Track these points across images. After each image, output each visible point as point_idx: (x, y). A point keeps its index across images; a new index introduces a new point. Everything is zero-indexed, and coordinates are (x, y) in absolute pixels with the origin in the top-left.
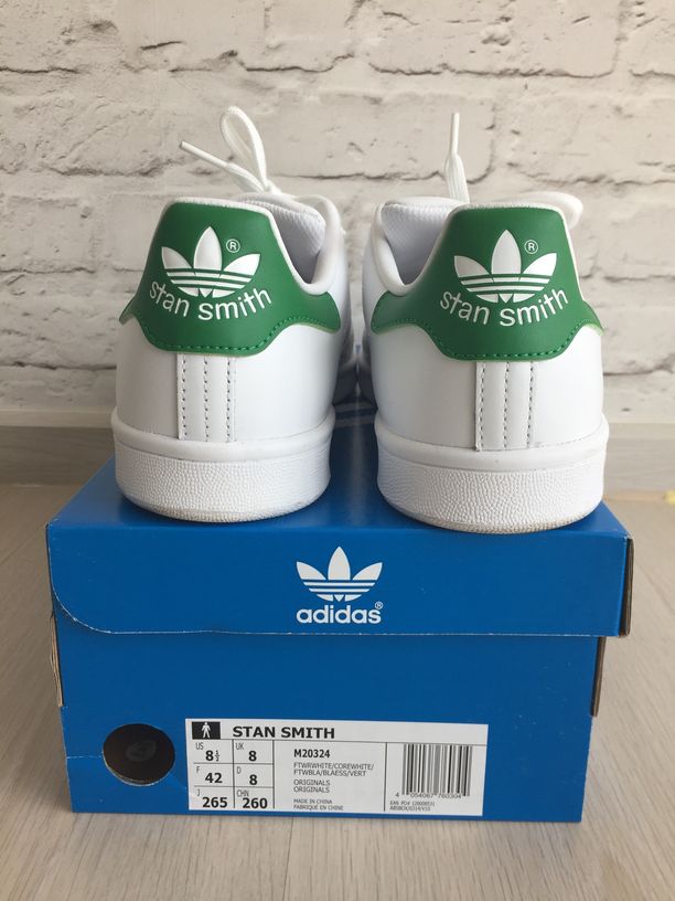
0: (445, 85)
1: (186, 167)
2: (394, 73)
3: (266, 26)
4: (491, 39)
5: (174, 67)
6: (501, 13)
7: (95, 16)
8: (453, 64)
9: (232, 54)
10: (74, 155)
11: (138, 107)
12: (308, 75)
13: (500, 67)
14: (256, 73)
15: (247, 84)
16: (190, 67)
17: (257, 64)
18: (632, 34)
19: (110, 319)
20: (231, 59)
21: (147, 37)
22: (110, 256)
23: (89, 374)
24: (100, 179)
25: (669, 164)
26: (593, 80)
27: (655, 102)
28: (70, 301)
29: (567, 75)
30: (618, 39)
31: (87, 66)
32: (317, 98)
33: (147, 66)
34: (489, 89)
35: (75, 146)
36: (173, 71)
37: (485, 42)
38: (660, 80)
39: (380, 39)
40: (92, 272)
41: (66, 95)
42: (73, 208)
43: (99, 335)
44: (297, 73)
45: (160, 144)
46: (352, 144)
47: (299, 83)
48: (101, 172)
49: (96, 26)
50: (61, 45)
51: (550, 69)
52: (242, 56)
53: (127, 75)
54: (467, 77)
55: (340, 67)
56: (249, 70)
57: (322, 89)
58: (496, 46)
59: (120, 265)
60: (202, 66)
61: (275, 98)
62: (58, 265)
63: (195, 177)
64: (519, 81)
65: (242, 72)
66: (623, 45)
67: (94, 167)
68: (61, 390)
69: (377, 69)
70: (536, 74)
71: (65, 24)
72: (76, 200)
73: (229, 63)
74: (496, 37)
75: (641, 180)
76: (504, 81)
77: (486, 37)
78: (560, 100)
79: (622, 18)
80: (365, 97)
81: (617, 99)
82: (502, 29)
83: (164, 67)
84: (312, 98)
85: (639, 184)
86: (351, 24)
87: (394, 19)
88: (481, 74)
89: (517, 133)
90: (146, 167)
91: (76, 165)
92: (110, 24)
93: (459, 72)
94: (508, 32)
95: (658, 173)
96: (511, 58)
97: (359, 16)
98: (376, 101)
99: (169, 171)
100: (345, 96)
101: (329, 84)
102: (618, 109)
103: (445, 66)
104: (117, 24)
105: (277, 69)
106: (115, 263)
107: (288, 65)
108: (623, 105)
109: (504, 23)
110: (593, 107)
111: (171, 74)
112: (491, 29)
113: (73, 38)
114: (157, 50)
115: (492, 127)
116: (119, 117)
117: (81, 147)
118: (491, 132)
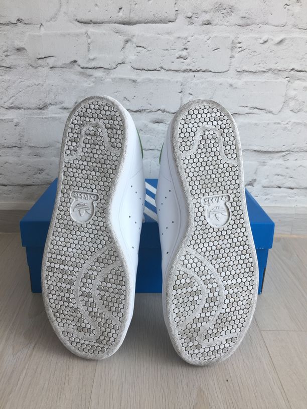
0: (162, 75)
1: (58, 106)
2: (142, 70)
3: (89, 51)
4: (180, 57)
5: (51, 66)
6: (184, 47)
7: (17, 45)
8: (165, 67)
9: (75, 61)
10: (11, 101)
11: (37, 82)
12: (107, 71)
13: (184, 68)
14: (85, 69)
15: (81, 74)
16: (58, 66)
17: (85, 66)
18: (237, 55)
19: (28, 166)
20: (75, 64)
21: (39, 54)
22: (27, 141)
23: (20, 188)
24: (22, 111)
25: (251, 106)
26: (221, 74)
27: (246, 82)
28: (11, 159)
29: (211, 72)
30: (231, 57)
31: (15, 65)
32: (110, 80)
33: (40, 66)
34: (180, 77)
35: (11, 98)
36: (51, 68)
37: (178, 58)
38: (248, 73)
39: (135, 57)
40: (20, 148)
41: (7, 77)
42: (12, 122)
43: (24, 173)
44: (102, 70)
45: (47, 97)
46: (125, 98)
47: (103, 74)
48: (22, 108)
49: (18, 49)
50: (4, 56)
51: (204, 69)
52: (79, 62)
53: (32, 70)
54: (171, 72)
55: (119, 67)
56: (82, 68)
57: (112, 76)
58: (182, 60)
59: (32, 145)
60: (62, 66)
61: (93, 80)
62: (6, 145)
63: (61, 111)
64: (192, 74)
65: (79, 69)
66: (233, 59)
67: (19, 106)
68: (9, 194)
69: (134, 69)
70: (198, 71)
71: (5, 48)
72: (12, 119)
73: (74, 65)
74: (182, 56)
75: (240, 113)
76: (185, 74)
77: (178, 56)
78: (208, 81)
79: (232, 49)
80: (130, 80)
81: (231, 81)
82: (184, 53)
83: (46, 66)
84: (108, 80)
85: (240, 114)
86: (123, 50)
87: (141, 49)
88: (176, 71)
89: (191, 94)
90: (41, 106)
91: (11, 105)
92: (24, 49)
93: (168, 70)
94: (187, 54)
95: (247, 110)
96: (188, 65)
97: (126, 47)
98: (134, 81)
99: (51, 108)
100: (122, 79)
101: (115, 74)
102: (231, 85)
103: (162, 68)
104: (26, 49)
105: (94, 68)
106: (29, 144)
107: (98, 67)
108: (233, 83)
109: (185, 51)
110: (221, 84)
111: (50, 69)
112: (180, 53)
113: (8, 54)
114: (44, 59)
115: (181, 92)
116: (29, 86)
117: (13, 98)
118: (180, 94)
